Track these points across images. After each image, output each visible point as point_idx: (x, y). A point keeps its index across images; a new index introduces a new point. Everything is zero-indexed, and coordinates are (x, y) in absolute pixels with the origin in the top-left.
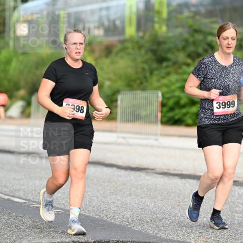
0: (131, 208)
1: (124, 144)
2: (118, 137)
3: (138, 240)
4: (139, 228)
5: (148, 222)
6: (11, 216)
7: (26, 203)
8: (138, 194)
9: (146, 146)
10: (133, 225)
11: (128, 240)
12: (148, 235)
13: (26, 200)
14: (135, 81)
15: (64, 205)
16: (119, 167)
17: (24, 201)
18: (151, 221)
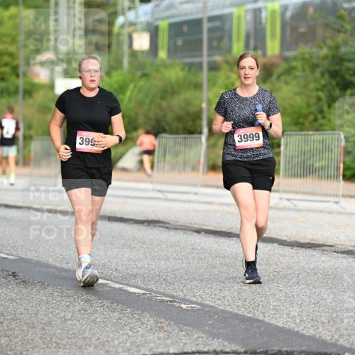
0: (300, 303)
1: (289, 209)
2: (281, 199)
3: (309, 350)
4: (311, 331)
5: (323, 323)
6: (124, 314)
7: (146, 294)
8: (309, 282)
9: (321, 211)
10: (302, 327)
11: (295, 349)
12: (324, 342)
13: (146, 290)
14: (306, 117)
15: (202, 298)
16: (282, 243)
17: (144, 292)
18: (329, 321)
